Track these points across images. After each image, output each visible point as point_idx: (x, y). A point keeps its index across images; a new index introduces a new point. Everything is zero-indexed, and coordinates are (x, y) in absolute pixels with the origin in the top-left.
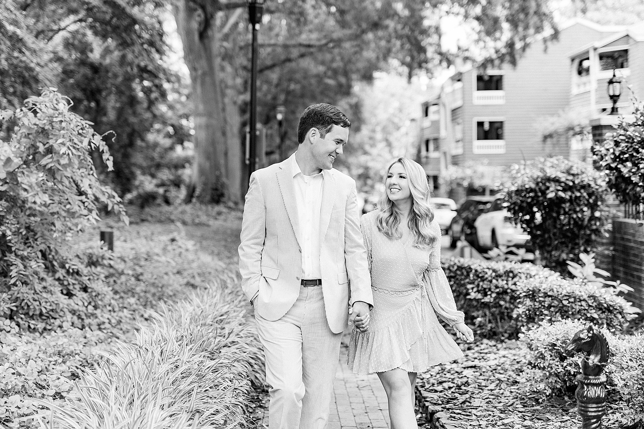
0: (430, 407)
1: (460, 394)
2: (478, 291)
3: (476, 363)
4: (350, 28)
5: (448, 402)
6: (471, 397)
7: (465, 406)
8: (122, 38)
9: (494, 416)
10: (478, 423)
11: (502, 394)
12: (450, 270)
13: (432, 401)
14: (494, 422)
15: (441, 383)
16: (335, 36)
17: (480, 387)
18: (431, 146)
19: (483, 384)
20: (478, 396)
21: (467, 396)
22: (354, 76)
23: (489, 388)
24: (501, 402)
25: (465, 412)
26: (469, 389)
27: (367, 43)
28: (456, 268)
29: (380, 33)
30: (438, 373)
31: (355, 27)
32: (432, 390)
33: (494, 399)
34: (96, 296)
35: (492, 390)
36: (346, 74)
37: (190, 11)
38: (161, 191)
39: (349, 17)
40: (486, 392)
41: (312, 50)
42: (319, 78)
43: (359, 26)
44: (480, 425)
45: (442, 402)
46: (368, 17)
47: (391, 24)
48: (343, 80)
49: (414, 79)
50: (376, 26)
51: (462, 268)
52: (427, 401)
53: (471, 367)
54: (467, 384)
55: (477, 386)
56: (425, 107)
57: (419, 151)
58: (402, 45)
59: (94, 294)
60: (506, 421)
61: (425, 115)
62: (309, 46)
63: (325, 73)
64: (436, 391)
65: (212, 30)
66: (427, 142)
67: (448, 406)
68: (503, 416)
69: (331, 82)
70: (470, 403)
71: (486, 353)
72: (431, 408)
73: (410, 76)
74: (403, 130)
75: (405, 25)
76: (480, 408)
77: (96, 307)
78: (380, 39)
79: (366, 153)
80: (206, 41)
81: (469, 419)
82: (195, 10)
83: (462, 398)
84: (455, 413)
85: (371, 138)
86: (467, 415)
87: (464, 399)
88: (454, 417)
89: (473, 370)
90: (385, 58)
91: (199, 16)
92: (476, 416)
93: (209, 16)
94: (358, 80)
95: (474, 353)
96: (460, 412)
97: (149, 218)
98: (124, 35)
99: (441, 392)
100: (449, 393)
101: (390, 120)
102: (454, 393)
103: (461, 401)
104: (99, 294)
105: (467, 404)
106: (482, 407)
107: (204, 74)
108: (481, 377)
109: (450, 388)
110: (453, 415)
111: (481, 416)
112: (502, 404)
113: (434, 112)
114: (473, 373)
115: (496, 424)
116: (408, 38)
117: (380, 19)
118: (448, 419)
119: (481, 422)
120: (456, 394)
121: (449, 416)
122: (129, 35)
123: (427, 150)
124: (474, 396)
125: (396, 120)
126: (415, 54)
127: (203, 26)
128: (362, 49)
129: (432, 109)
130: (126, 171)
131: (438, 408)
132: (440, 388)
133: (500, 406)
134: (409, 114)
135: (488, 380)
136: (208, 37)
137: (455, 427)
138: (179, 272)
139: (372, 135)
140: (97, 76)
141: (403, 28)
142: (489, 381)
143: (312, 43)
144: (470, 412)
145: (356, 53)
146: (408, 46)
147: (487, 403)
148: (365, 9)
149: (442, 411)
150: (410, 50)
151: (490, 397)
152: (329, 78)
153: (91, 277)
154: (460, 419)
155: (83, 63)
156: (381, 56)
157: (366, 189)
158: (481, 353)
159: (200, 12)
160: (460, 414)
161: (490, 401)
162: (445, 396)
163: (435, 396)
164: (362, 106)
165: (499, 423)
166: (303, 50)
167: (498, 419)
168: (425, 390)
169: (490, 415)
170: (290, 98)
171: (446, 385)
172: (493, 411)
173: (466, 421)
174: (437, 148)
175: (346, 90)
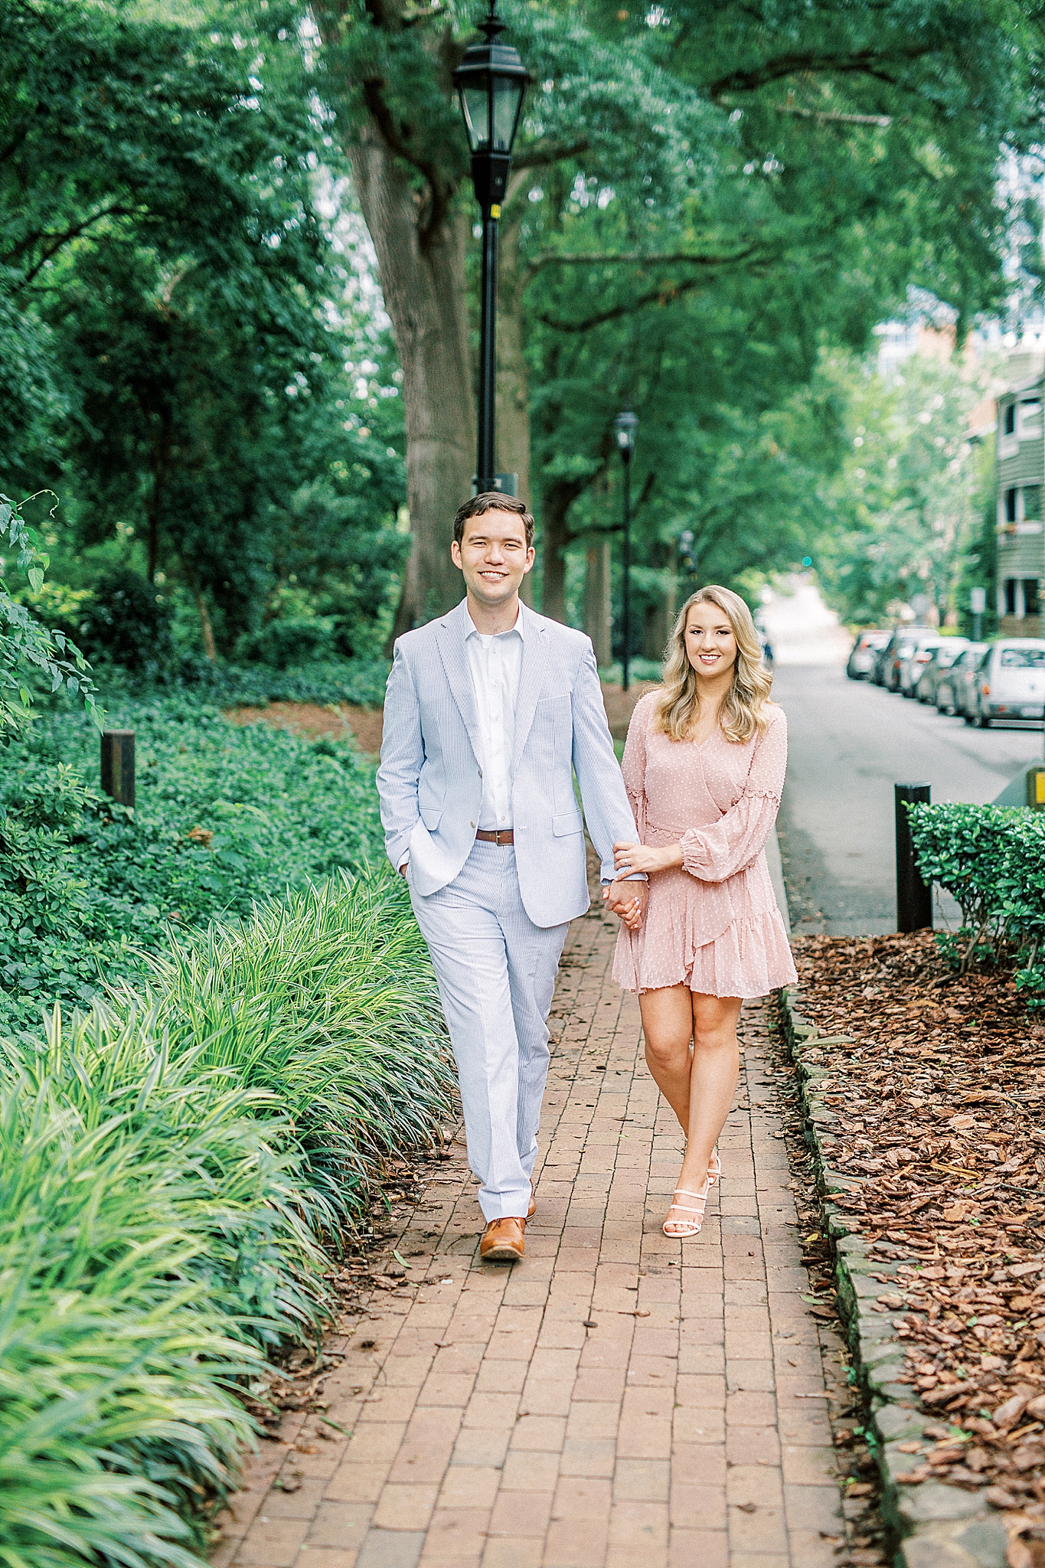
0: (832, 1218)
1: (919, 1183)
2: (1024, 898)
3: (995, 1093)
4: (806, 211)
5: (882, 1206)
6: (946, 1194)
7: (921, 1218)
8: (209, 248)
9: (992, 1253)
10: (942, 1273)
11: (1034, 1187)
12: (963, 838)
13: (841, 1202)
14: (986, 1270)
15: (883, 1148)
16: (766, 232)
17: (982, 1166)
18: (1021, 507)
19: (992, 1156)
20: (968, 1191)
21: (939, 1189)
22: (822, 334)
23: (1002, 1168)
24: (1025, 1210)
25: (918, 1237)
26: (950, 1169)
27: (852, 250)
28: (977, 830)
29: (883, 222)
30: (886, 1120)
31: (818, 209)
32: (853, 1168)
33: (1006, 1201)
34: (44, 901)
35: (1008, 1175)
36: (801, 328)
37: (396, 181)
38: (327, 625)
39: (804, 184)
40: (991, 1179)
41: (714, 270)
42: (735, 339)
43: (831, 206)
44: (947, 1278)
45: (868, 1205)
46: (852, 183)
47: (909, 198)
48: (793, 344)
49: (973, 339)
50: (870, 205)
51: (994, 833)
52: (831, 1201)
53: (975, 1105)
54: (946, 1153)
55: (972, 1161)
56: (1006, 407)
57: (991, 519)
58: (939, 253)
59: (40, 897)
60: (1017, 1270)
61: (1004, 429)
62: (702, 260)
63: (751, 328)
64: (863, 1172)
65: (451, 226)
66: (1011, 496)
67: (876, 1219)
68: (1014, 1252)
69: (763, 348)
70: (941, 1209)
71: (1029, 1065)
72: (837, 1221)
73: (961, 333)
74: (955, 467)
75: (947, 200)
76: (963, 1227)
77: (40, 932)
78: (882, 239)
79: (856, 526)
80: (437, 253)
81: (921, 1260)
82: (411, 177)
83: (921, 1197)
84: (889, 1240)
85: (871, 488)
86: (921, 1248)
87: (926, 1200)
88: (883, 1253)
89: (980, 1112)
90: (897, 285)
91: (420, 192)
92: (945, 1249)
93: (442, 191)
94: (831, 344)
95: (996, 1064)
96: (905, 1237)
97: (292, 693)
98: (211, 241)
99: (876, 1174)
100: (893, 1182)
101: (919, 442)
102: (909, 1179)
103: (916, 1204)
104: (53, 898)
105: (933, 1212)
106: (968, 1223)
107: (433, 336)
108: (995, 1136)
109: (902, 1164)
110: (881, 1246)
111: (957, 1250)
112: (1025, 1216)
113: (1028, 421)
114: (975, 1123)
115: (988, 1277)
116: (954, 231)
117: (881, 186)
118: (867, 1257)
119: (952, 1271)
120: (910, 1184)
121: (870, 1247)
122: (226, 241)
123: (1011, 516)
124: (958, 1191)
125: (937, 442)
126: (972, 273)
127: (427, 217)
128: (838, 265)
129: (1022, 413)
130: (238, 578)
131: (852, 1223)
132: (875, 1164)
133: (1018, 1222)
134: (967, 426)
135: (1007, 1144)
136: (442, 244)
137: (879, 1281)
138: (314, 833)
139: (875, 480)
140: (164, 347)
141: (942, 209)
142: (1011, 1148)
143: (709, 251)
144: (930, 1240)
145: (822, 273)
146: (953, 254)
147: (987, 1212)
148: (843, 161)
149: (859, 1232)
150: (958, 264)
151: (998, 1194)
152: (760, 339)
153: (37, 855)
154: (898, 1258)
155: (131, 312)
156: (885, 280)
157: (861, 613)
158: (1016, 1064)
159: (419, 180)
160: (903, 1243)
161: (996, 1208)
162: (879, 1189)
163: (854, 1185)
164: (842, 408)
165: (999, 1275)
166: (690, 270)
167: (1000, 1262)
168: (836, 1169)
169: (982, 1248)
170: (659, 392)
171: (892, 1156)
172: (994, 1238)
173: (913, 1265)
174: (1034, 512)
175: (801, 370)
